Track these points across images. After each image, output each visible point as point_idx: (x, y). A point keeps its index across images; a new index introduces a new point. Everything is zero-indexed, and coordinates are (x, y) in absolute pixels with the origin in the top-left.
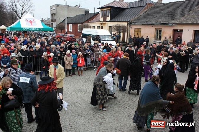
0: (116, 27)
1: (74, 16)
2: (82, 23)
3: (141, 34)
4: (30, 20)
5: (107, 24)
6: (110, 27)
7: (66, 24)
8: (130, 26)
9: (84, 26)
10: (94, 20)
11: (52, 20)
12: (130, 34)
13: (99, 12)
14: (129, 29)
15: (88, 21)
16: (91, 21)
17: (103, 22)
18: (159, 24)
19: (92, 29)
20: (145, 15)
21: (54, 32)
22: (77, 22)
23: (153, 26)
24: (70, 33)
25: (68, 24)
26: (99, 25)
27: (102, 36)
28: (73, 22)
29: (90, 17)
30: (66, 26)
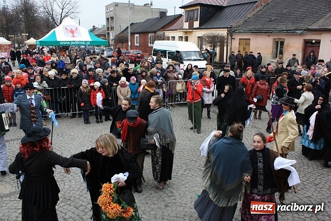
0: (208, 37)
1: (143, 20)
2: (155, 32)
3: (249, 49)
4: (71, 29)
5: (194, 33)
6: (199, 37)
7: (129, 34)
8: (231, 36)
9: (158, 36)
10: (173, 27)
11: (108, 28)
12: (231, 48)
14: (229, 41)
15: (164, 28)
16: (169, 29)
17: (189, 30)
18: (281, 31)
19: (170, 42)
21: (112, 48)
22: (148, 30)
23: (269, 36)
24: (137, 48)
25: (133, 34)
26: (181, 34)
27: (186, 52)
28: (141, 31)
29: (167, 22)
30: (129, 38)
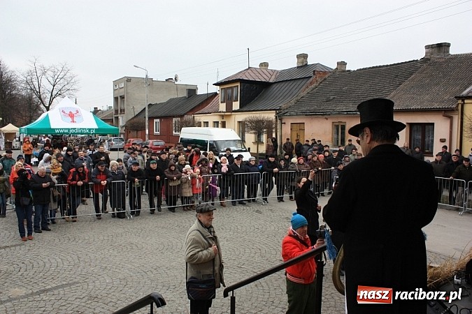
0: (251, 122)
1: (164, 100)
2: (182, 116)
3: (304, 136)
4: (70, 112)
5: (233, 117)
6: (239, 122)
7: (147, 119)
8: (281, 120)
9: (186, 122)
10: (206, 109)
11: (116, 111)
12: (281, 136)
13: (218, 92)
14: (279, 126)
15: (194, 110)
16: (200, 112)
17: (227, 114)
18: (340, 113)
19: (202, 129)
20: (312, 95)
21: (122, 137)
22: (171, 114)
23: (327, 119)
24: (157, 137)
25: (151, 119)
26: (216, 118)
28: (163, 115)
30: (147, 124)
